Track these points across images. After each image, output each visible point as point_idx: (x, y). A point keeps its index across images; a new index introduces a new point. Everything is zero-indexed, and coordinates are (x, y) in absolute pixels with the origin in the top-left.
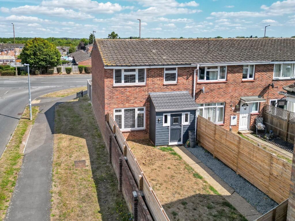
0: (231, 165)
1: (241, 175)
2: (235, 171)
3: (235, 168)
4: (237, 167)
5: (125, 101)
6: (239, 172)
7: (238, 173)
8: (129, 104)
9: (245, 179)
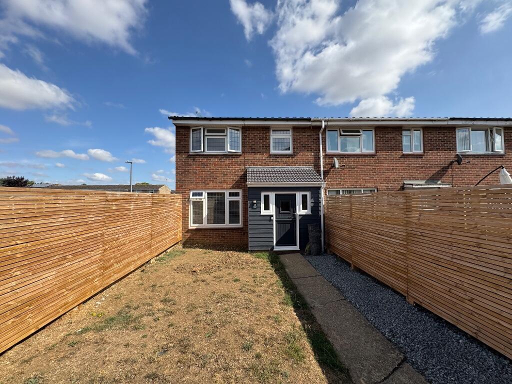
0: (391, 280)
1: (423, 305)
2: (402, 295)
3: (401, 286)
4: (408, 281)
5: (207, 179)
6: (415, 295)
7: (411, 301)
8: (215, 185)
9: (438, 319)
